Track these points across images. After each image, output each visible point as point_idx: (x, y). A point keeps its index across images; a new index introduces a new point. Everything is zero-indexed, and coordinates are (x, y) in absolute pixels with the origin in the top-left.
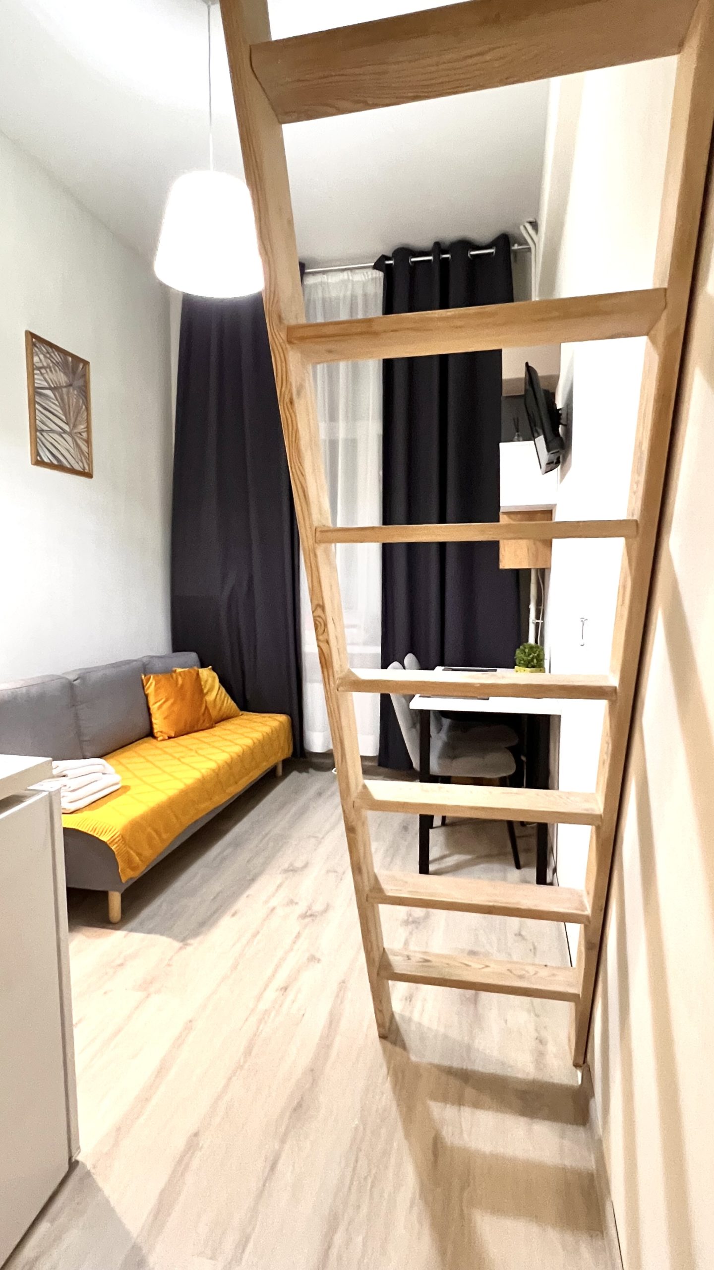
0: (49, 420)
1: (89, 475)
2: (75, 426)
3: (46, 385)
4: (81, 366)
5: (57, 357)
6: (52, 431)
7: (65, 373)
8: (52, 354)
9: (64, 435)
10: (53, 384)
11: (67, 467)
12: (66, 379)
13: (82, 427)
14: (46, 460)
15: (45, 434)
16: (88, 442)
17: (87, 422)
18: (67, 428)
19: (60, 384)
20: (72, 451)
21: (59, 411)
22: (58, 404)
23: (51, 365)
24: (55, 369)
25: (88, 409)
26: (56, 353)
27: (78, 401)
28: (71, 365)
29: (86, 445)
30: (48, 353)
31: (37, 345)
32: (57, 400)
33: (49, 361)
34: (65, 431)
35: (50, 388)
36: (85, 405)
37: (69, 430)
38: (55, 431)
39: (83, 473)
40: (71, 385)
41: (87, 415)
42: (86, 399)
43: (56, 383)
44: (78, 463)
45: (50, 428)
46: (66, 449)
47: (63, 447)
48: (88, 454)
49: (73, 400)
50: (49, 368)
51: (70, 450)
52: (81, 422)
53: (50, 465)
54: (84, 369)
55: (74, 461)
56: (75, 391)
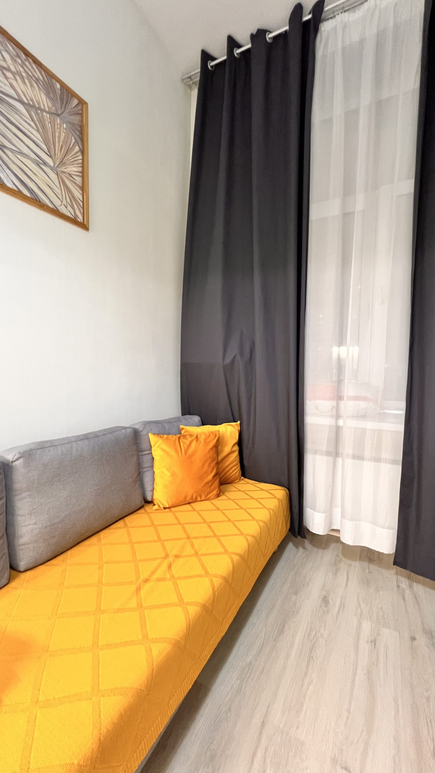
0: (18, 140)
1: (84, 226)
2: (62, 163)
3: (11, 92)
4: (76, 102)
5: (36, 72)
6: (22, 153)
7: (48, 95)
8: (27, 63)
9: (43, 167)
10: (26, 97)
11: (51, 208)
12: (50, 105)
13: (74, 169)
14: (10, 185)
15: (7, 152)
16: (84, 188)
17: (83, 167)
18: (49, 161)
19: (39, 103)
20: (58, 191)
21: (35, 134)
23: (24, 74)
24: (32, 86)
25: (83, 151)
26: (34, 66)
27: (67, 138)
28: (59, 92)
29: (81, 192)
30: (19, 57)
32: (33, 120)
33: (21, 69)
34: (45, 164)
35: (22, 103)
36: (79, 147)
37: (52, 165)
38: (28, 156)
39: (74, 221)
40: (58, 115)
41: (83, 159)
42: (82, 140)
43: (32, 100)
44: (66, 208)
45: (19, 149)
46: (46, 185)
47: (42, 181)
48: (83, 202)
49: (60, 133)
50: (18, 75)
51: (54, 188)
52: (72, 163)
53: (16, 194)
54: (80, 107)
55: (60, 203)
56: (65, 126)
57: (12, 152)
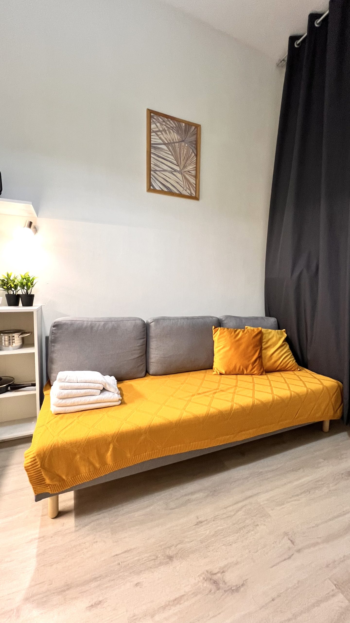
0: (162, 164)
1: (196, 198)
2: (185, 167)
3: (160, 141)
4: (193, 127)
5: (172, 124)
6: (165, 170)
7: (178, 133)
8: (168, 122)
9: (174, 173)
10: (166, 140)
11: (177, 193)
12: (179, 138)
13: (191, 167)
14: (158, 188)
15: (157, 172)
16: (197, 177)
17: (196, 164)
18: (177, 168)
19: (173, 140)
20: (181, 183)
21: (171, 158)
22: (171, 154)
23: (166, 129)
24: (170, 132)
25: (197, 155)
26: (171, 121)
27: (188, 151)
28: (184, 128)
29: (195, 179)
30: (164, 121)
31: (155, 117)
32: (170, 151)
33: (165, 127)
34: (175, 171)
35: (165, 144)
36: (194, 153)
37: (179, 170)
38: (167, 170)
39: (190, 197)
40: (183, 141)
41: (196, 160)
42: (196, 149)
43: (170, 140)
44: (186, 191)
45: (163, 169)
46: (175, 182)
47: (173, 181)
48: (196, 185)
49: (184, 151)
50: (164, 131)
51: (180, 182)
52: (190, 165)
53: (161, 192)
54: (196, 129)
55: (183, 189)
56: (187, 145)
57: (159, 172)
